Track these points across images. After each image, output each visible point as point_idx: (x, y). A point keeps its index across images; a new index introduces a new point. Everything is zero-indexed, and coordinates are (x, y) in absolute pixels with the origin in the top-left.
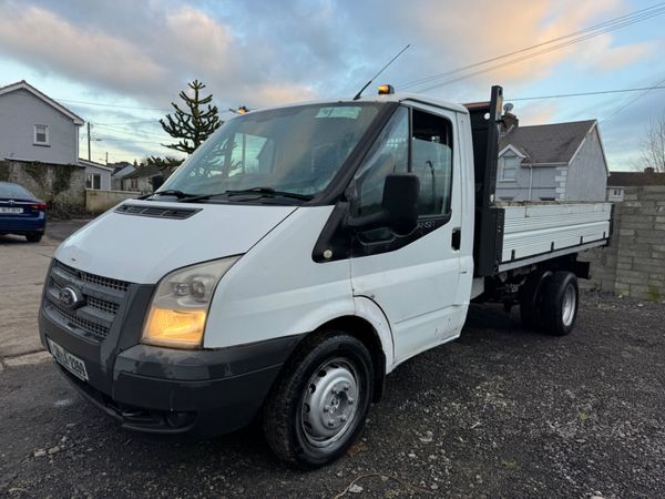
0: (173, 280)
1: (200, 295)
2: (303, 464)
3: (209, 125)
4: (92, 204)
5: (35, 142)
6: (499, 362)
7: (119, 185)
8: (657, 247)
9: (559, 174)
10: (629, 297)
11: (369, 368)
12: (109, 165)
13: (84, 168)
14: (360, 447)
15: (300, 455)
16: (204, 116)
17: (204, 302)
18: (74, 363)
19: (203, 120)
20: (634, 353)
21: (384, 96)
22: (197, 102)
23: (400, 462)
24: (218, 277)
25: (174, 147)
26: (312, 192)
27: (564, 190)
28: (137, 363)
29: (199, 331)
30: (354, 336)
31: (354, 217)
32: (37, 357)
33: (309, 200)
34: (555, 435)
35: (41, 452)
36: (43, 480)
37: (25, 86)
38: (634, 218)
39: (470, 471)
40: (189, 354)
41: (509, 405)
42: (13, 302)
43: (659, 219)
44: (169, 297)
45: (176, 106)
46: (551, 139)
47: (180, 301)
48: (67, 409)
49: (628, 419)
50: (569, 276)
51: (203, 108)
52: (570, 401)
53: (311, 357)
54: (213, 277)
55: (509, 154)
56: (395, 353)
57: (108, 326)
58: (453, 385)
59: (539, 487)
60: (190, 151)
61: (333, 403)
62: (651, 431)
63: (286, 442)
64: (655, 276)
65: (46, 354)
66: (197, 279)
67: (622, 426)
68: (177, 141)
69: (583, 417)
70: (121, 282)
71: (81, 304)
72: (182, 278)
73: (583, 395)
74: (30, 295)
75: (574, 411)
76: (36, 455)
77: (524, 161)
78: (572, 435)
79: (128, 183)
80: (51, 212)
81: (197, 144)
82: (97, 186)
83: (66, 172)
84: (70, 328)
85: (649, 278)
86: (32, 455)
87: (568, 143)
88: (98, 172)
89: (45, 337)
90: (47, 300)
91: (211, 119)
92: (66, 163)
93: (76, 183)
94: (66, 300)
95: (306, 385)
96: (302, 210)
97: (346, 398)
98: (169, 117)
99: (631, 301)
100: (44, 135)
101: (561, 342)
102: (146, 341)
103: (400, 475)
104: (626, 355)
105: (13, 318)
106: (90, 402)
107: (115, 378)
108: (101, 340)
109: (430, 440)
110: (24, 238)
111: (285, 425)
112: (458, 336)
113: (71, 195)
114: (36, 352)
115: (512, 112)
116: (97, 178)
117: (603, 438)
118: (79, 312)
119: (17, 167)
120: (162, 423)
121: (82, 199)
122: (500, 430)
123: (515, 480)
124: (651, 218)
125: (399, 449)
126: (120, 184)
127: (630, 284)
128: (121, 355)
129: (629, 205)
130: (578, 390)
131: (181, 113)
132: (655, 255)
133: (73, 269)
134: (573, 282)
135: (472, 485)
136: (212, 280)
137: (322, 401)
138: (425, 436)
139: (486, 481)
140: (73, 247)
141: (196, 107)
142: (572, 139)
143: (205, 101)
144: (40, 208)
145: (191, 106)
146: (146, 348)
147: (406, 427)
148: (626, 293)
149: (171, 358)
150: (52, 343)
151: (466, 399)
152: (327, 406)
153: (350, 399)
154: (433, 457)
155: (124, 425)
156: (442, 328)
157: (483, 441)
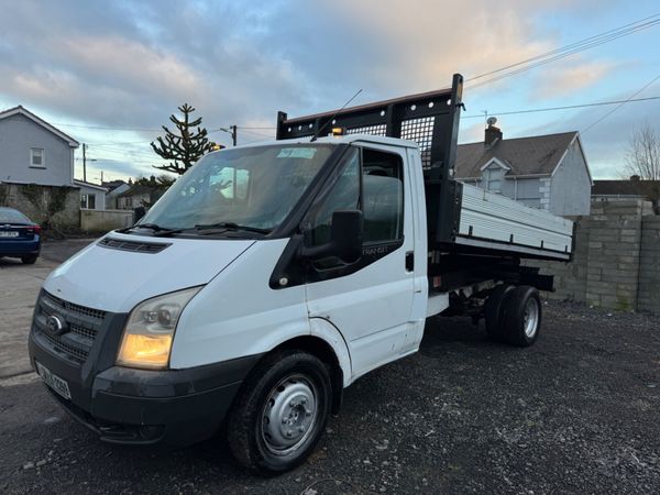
0: (144, 309)
1: (166, 322)
2: (266, 471)
3: (198, 147)
4: (87, 224)
5: (32, 165)
6: (461, 373)
7: (113, 203)
8: (623, 259)
9: (543, 184)
10: (600, 307)
11: (326, 382)
12: (104, 184)
13: (79, 189)
14: (319, 455)
15: (261, 463)
16: (195, 138)
17: (170, 328)
18: (59, 384)
19: (193, 142)
20: (591, 362)
21: (337, 137)
22: (187, 125)
23: (355, 469)
24: (182, 306)
25: (165, 168)
26: (271, 226)
27: (548, 201)
28: (112, 382)
29: (165, 354)
30: (312, 354)
31: (308, 247)
32: (29, 378)
33: (267, 233)
34: (501, 440)
35: (30, 465)
36: (31, 490)
37: (21, 111)
38: (601, 231)
39: (418, 475)
40: (158, 374)
41: (463, 414)
42: (7, 325)
43: (624, 232)
44: (139, 324)
45: (166, 130)
46: (534, 151)
47: (150, 328)
48: (54, 425)
49: (571, 425)
50: (531, 290)
51: (193, 130)
52: (521, 409)
53: (269, 374)
54: (179, 306)
55: (494, 166)
56: (352, 368)
57: (87, 350)
58: (414, 396)
59: (478, 488)
60: (181, 171)
61: (291, 416)
62: (590, 435)
63: (248, 451)
64: (623, 287)
65: (35, 376)
66: (164, 308)
67: (565, 431)
68: (168, 162)
69: (530, 423)
70: (100, 312)
71: (65, 331)
72: (151, 307)
73: (534, 403)
74: (23, 318)
75: (523, 419)
76: (26, 467)
77: (508, 173)
78: (516, 441)
79: (123, 201)
80: (47, 232)
81: (188, 165)
82: (92, 205)
83: (61, 193)
84: (55, 352)
85: (618, 289)
86: (22, 468)
87: (551, 155)
88: (92, 192)
89: (34, 360)
90: (35, 326)
91: (201, 141)
92: (61, 185)
93: (71, 204)
94: (53, 327)
95: (265, 400)
96: (260, 243)
97: (304, 411)
98: (160, 140)
99: (601, 311)
100: (40, 158)
101: (524, 353)
102: (121, 363)
103: (353, 480)
104: (583, 364)
105: (8, 340)
106: (75, 419)
107: (93, 396)
108: (82, 362)
109: (386, 448)
110: (19, 260)
111: (246, 435)
112: (416, 350)
113: (66, 215)
114: (27, 372)
115: (496, 125)
116: (92, 198)
117: (544, 443)
118: (63, 338)
119: (13, 190)
120: (136, 435)
121: (77, 219)
122: (451, 437)
123: (457, 482)
124: (616, 231)
125: (355, 457)
126: (115, 203)
127: (600, 295)
128: (98, 376)
129: (596, 218)
130: (530, 399)
131: (172, 136)
132: (622, 266)
133: (59, 299)
134: (535, 296)
135: (417, 488)
136: (177, 309)
137: (281, 414)
138: (382, 444)
139: (431, 483)
140: (61, 276)
141: (186, 129)
142: (555, 151)
143: (194, 124)
144: (35, 231)
145: (181, 129)
146: (120, 369)
147: (364, 436)
148: (597, 303)
149: (142, 378)
150: (40, 365)
151: (425, 409)
152: (286, 418)
153: (308, 411)
154: (385, 463)
155: (102, 439)
156: (399, 343)
157: (434, 448)
